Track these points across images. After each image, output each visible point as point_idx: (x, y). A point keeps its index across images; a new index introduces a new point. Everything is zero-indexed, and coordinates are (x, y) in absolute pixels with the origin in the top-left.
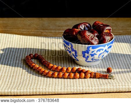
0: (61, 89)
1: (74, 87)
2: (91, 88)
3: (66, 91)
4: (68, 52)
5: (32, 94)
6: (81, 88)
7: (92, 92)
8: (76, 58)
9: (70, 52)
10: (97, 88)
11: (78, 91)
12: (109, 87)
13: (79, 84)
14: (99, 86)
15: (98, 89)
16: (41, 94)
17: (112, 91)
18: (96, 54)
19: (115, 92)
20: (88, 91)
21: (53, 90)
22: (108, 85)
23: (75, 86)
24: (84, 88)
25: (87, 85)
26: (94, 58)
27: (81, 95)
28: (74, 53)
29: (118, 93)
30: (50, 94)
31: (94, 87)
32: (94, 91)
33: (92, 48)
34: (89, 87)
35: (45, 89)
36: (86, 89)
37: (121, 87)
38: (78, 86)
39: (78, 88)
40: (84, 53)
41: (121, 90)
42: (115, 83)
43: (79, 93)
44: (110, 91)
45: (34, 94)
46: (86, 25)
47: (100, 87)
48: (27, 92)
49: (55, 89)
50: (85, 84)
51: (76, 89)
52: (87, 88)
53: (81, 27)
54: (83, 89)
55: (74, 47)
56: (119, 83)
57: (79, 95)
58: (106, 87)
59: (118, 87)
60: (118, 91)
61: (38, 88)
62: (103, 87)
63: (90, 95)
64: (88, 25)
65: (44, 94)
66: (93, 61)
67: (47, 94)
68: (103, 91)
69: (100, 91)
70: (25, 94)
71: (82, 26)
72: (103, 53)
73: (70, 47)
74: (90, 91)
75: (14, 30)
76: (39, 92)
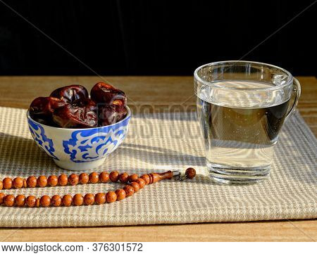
0: (114, 217)
1: (139, 211)
2: (173, 213)
3: (124, 221)
4: (37, 142)
5: (56, 225)
6: (154, 214)
7: (176, 222)
8: (52, 154)
9: (40, 143)
10: (185, 213)
11: (149, 219)
12: (209, 212)
13: (151, 207)
14: (190, 209)
15: (188, 216)
16: (75, 225)
17: (215, 219)
18: (91, 147)
19: (220, 221)
20: (167, 220)
21: (100, 218)
22: (208, 208)
23: (142, 210)
24: (160, 214)
25: (166, 208)
26: (87, 154)
27: (154, 227)
28: (47, 144)
29: (228, 225)
30: (93, 225)
31: (179, 213)
32: (179, 220)
33: (82, 135)
34: (170, 211)
35: (84, 215)
36: (163, 216)
37: (233, 212)
38: (148, 209)
39: (149, 213)
40: (65, 144)
41: (233, 218)
42: (222, 204)
43: (151, 223)
44: (212, 221)
45: (62, 225)
46: (77, 90)
47: (191, 212)
48: (46, 221)
49: (102, 216)
50: (163, 207)
51: (145, 216)
52: (167, 214)
53: (66, 94)
54: (157, 216)
55: (46, 133)
56: (228, 204)
57: (150, 227)
58: (203, 212)
59: (227, 211)
60: (227, 219)
61: (69, 213)
62: (197, 212)
63: (172, 227)
64: (80, 90)
65: (81, 225)
66: (85, 160)
67: (87, 225)
68: (197, 220)
69: (192, 220)
70: (44, 225)
71: (69, 93)
72: (105, 144)
73: (39, 132)
74: (173, 220)
75: (23, 100)
76: (71, 221)
